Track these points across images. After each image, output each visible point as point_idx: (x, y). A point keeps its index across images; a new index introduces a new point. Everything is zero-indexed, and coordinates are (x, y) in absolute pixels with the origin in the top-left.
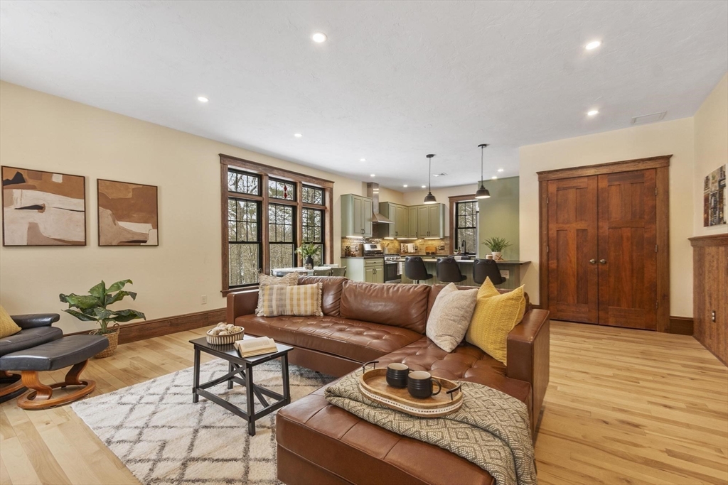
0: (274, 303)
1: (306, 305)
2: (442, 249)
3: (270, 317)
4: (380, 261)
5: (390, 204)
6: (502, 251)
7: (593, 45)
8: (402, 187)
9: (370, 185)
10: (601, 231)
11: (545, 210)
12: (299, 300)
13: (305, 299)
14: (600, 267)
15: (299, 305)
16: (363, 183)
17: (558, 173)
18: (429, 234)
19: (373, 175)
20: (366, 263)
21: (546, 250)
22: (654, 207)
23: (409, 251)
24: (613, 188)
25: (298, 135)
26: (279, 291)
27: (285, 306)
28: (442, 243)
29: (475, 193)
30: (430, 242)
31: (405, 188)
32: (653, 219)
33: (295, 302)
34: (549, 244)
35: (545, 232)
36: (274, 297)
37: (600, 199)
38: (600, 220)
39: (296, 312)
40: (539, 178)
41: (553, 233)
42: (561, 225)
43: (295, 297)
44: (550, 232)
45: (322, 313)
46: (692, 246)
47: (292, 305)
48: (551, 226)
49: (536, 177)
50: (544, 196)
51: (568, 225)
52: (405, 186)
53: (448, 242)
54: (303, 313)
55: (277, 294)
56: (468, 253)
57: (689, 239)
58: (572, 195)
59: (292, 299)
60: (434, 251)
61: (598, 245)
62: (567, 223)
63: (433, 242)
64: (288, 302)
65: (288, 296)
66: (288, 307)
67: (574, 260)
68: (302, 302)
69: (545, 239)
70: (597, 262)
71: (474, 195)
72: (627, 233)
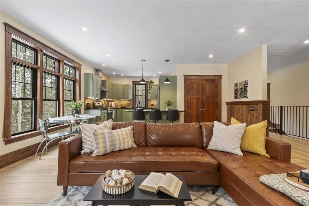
0: (108, 144)
1: (128, 142)
2: (128, 105)
3: (105, 155)
4: (106, 111)
5: (107, 82)
6: (172, 106)
7: (242, 30)
8: (113, 74)
9: (97, 70)
10: (204, 99)
11: (186, 90)
12: (124, 139)
13: (127, 138)
14: (203, 112)
15: (124, 143)
16: (94, 68)
17: (191, 76)
18: (123, 98)
19: (104, 65)
20: (102, 113)
21: (187, 106)
22: (217, 92)
23: (113, 106)
24: (207, 84)
25: (85, 29)
26: (110, 135)
27: (116, 145)
28: (129, 102)
29: (140, 81)
30: (123, 102)
31: (114, 75)
32: (217, 96)
33: (122, 141)
34: (187, 103)
35: (186, 99)
36: (107, 139)
37: (203, 88)
38: (203, 95)
39: (122, 148)
40: (184, 77)
41: (189, 99)
42: (191, 96)
43: (121, 137)
44: (188, 99)
45: (135, 145)
46: (227, 105)
47: (120, 143)
48: (188, 96)
49: (183, 77)
50: (186, 85)
51: (194, 97)
52: (114, 73)
53: (132, 102)
54: (126, 147)
55: (109, 137)
56: (141, 107)
57: (226, 102)
58: (195, 85)
59: (119, 139)
60: (125, 106)
61: (203, 104)
62: (193, 96)
63: (125, 102)
64: (117, 142)
65: (117, 137)
66: (118, 146)
67: (195, 109)
68: (126, 140)
69: (186, 101)
70: (202, 110)
71: (139, 82)
72: (211, 100)
